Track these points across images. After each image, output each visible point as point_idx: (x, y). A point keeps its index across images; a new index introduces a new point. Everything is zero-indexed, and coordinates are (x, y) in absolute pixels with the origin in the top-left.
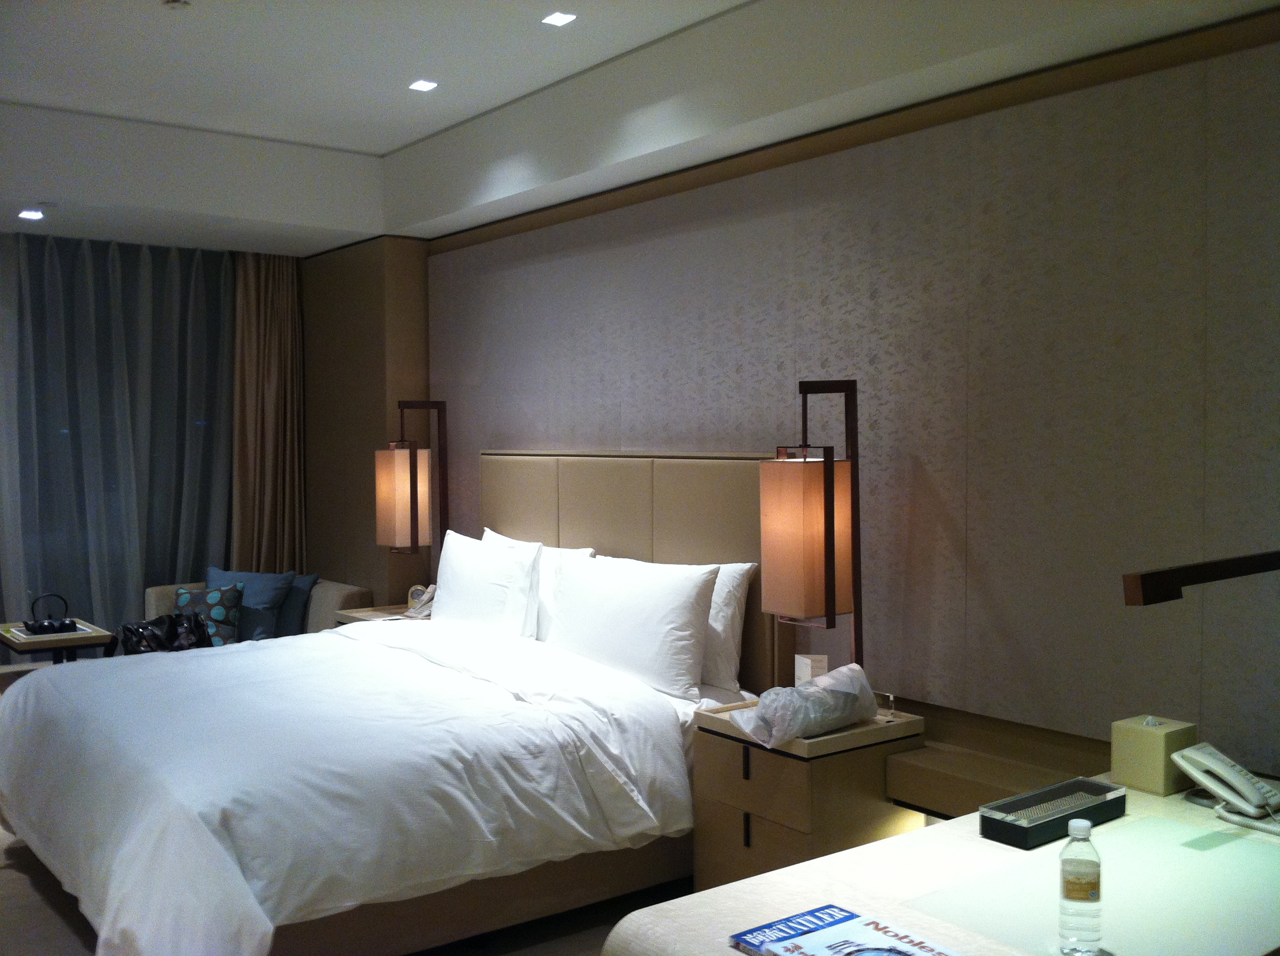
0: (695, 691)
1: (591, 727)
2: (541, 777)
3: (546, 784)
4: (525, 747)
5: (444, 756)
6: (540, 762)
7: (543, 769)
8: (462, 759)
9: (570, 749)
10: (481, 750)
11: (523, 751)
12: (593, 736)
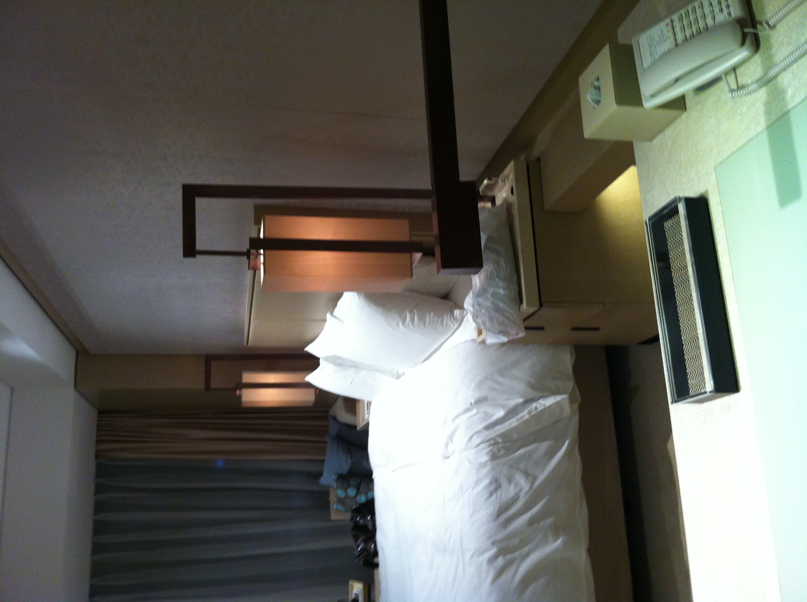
0: (457, 312)
1: (480, 426)
2: (516, 485)
3: (522, 482)
4: (491, 494)
5: (492, 574)
6: (504, 484)
7: (510, 481)
8: (495, 557)
9: (495, 450)
10: (490, 537)
11: (494, 497)
12: (488, 428)
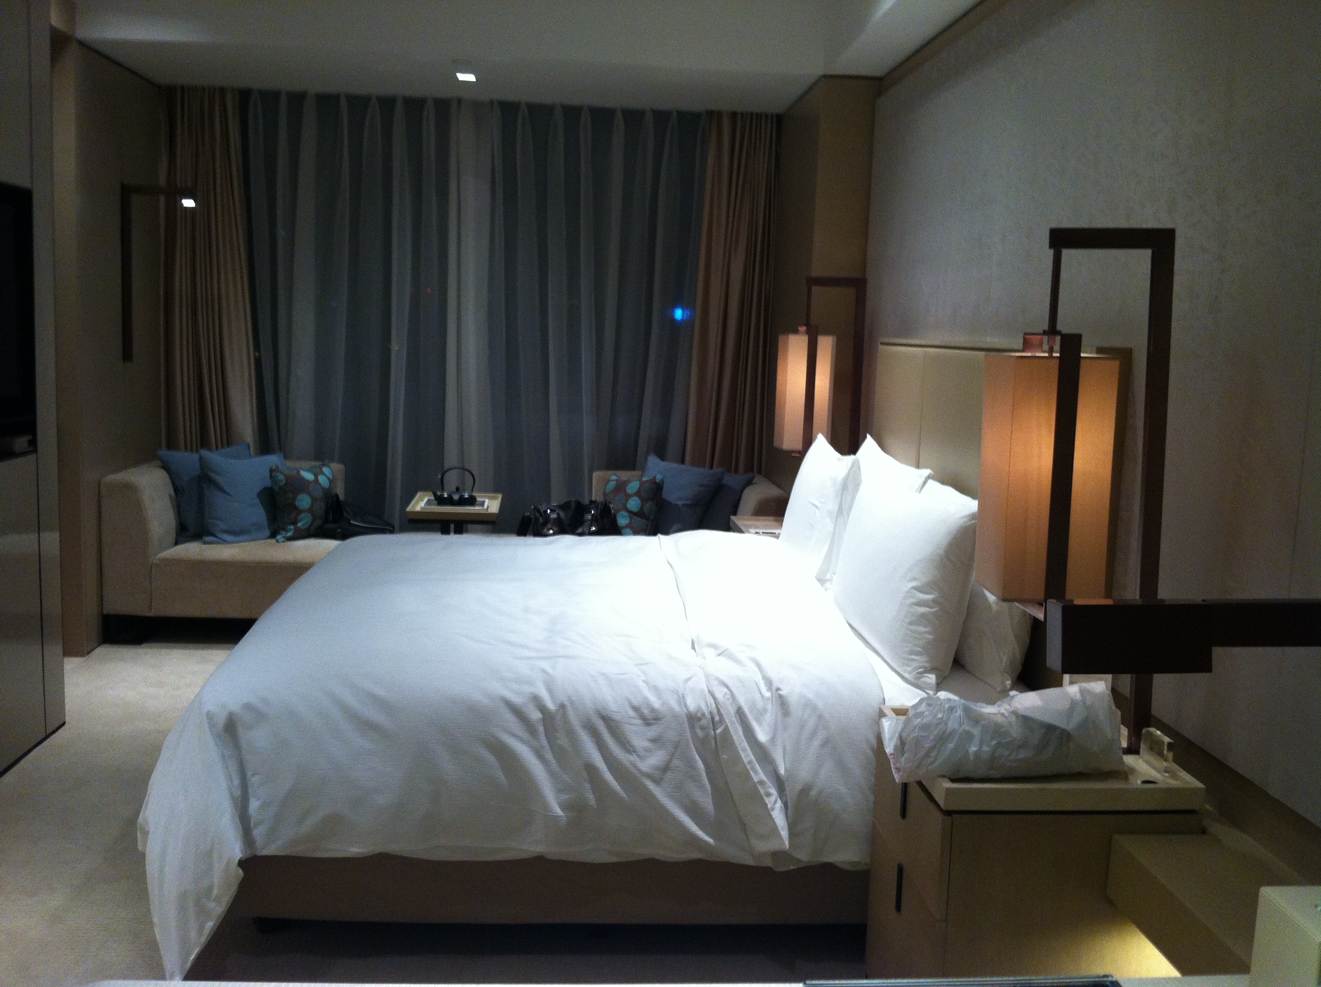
0: (932, 678)
1: (742, 701)
2: (647, 750)
3: (653, 760)
4: (636, 709)
5: (517, 700)
6: (653, 732)
7: (654, 741)
8: (542, 709)
9: (704, 722)
10: (572, 703)
11: (632, 713)
12: (740, 712)
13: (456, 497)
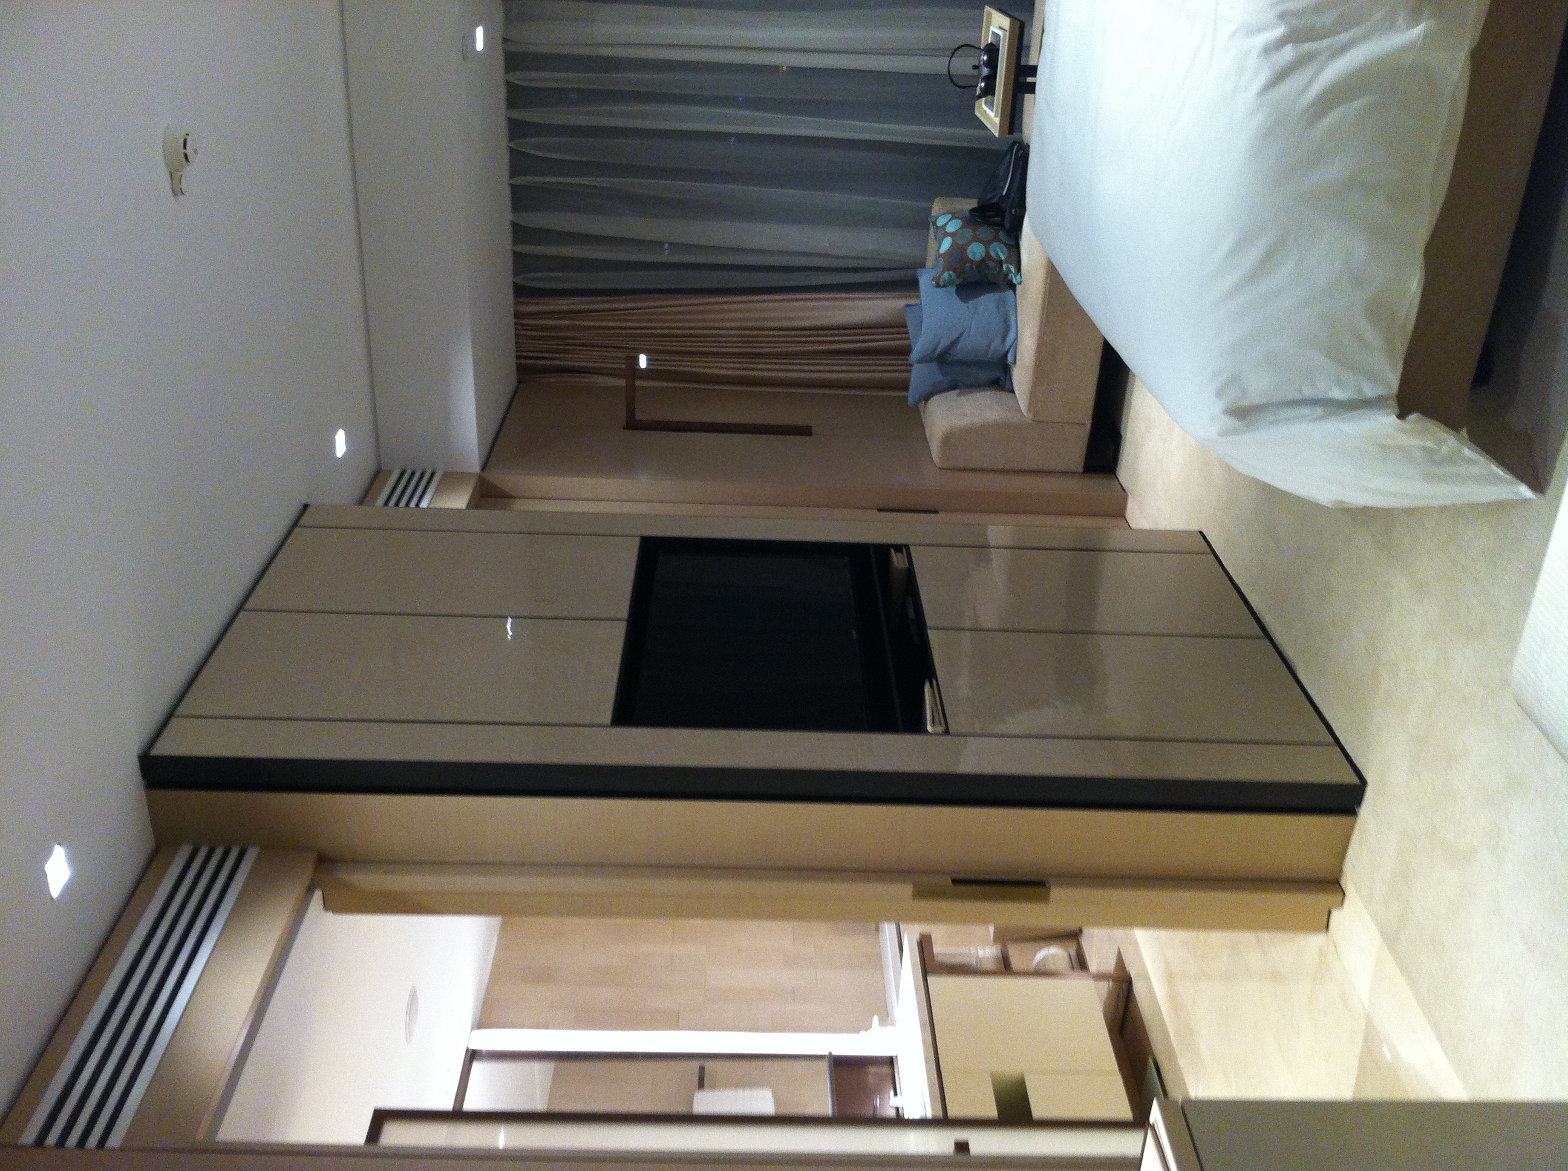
13: (985, 71)
